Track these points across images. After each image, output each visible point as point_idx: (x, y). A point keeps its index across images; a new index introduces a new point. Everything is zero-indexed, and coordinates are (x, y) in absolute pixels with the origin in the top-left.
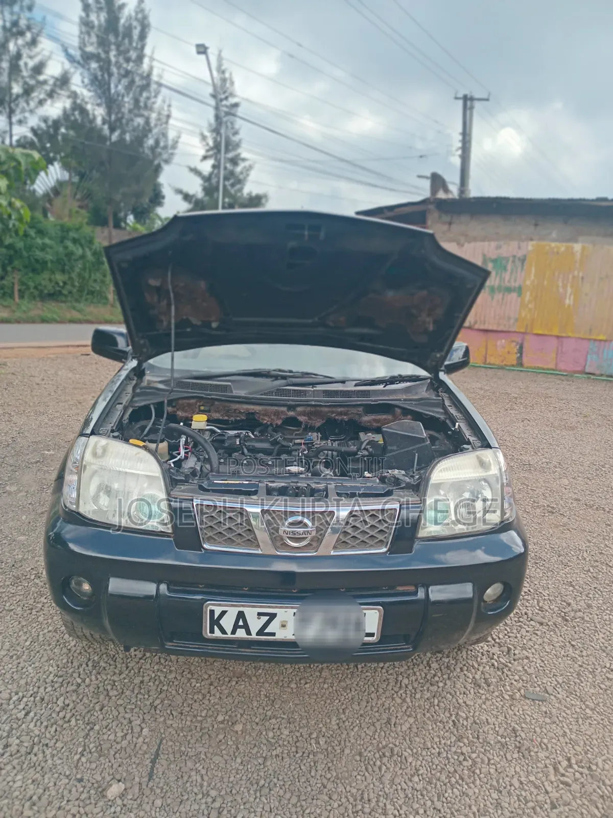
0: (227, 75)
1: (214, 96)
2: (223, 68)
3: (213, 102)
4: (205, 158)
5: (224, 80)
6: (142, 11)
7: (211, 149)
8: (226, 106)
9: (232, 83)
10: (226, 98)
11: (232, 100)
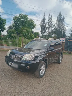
6: (64, 17)
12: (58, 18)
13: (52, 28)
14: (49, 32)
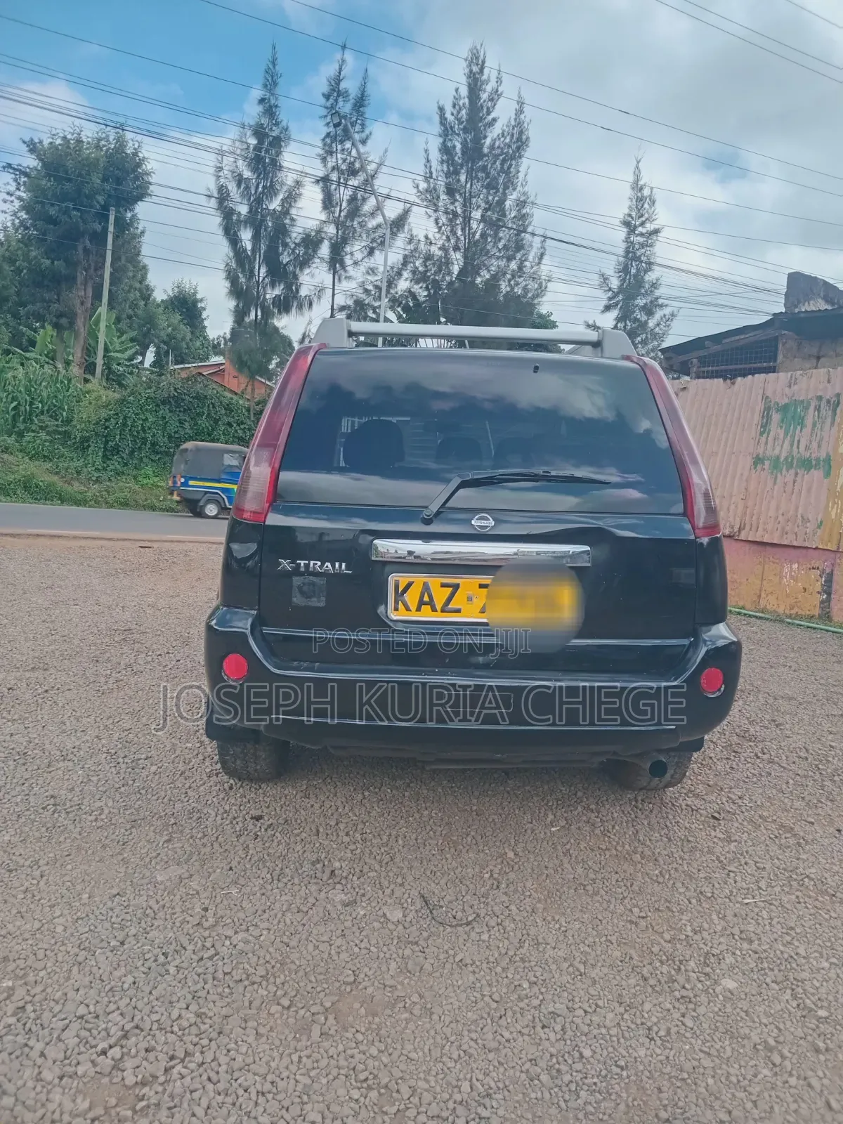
0: (646, 192)
1: (626, 224)
2: (641, 183)
3: (622, 233)
4: (608, 308)
5: (640, 200)
6: (519, 124)
7: (616, 295)
8: (642, 235)
9: (653, 202)
10: (642, 224)
11: (650, 227)
12: (447, 131)
13: (371, 252)
14: (340, 300)
